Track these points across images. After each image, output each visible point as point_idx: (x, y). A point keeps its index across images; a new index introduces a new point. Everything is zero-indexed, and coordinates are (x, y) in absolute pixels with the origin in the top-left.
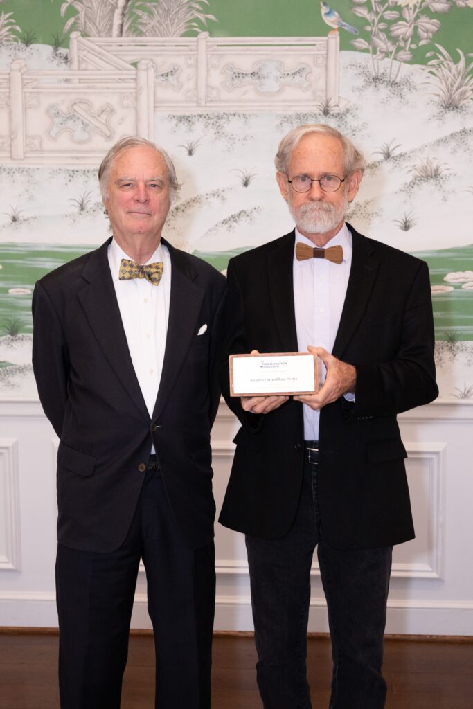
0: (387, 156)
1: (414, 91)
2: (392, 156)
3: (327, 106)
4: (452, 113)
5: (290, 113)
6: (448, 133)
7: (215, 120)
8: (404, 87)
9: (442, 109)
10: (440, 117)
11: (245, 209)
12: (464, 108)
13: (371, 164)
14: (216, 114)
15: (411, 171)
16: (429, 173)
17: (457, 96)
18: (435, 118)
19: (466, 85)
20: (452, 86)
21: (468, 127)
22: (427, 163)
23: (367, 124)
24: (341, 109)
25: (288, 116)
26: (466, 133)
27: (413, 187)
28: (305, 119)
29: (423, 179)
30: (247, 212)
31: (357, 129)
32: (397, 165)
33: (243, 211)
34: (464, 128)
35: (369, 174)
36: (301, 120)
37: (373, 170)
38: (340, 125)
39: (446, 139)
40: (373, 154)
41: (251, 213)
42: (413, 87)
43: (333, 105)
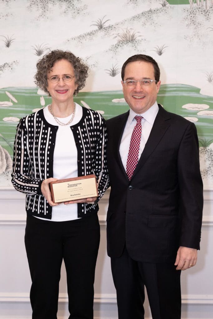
0: (101, 27)
2: (104, 27)
6: (140, 12)
10: (134, 1)
11: (7, 63)
13: (90, 32)
15: (116, 37)
16: (128, 39)
18: (131, 2)
21: (153, 8)
22: (127, 32)
23: (87, 6)
26: (152, 12)
27: (117, 48)
28: (46, 2)
29: (124, 42)
30: (9, 64)
31: (80, 9)
32: (107, 33)
33: (6, 63)
34: (151, 9)
35: (89, 39)
36: (44, 3)
37: (92, 36)
38: (69, 6)
39: (139, 16)
40: (91, 26)
41: (11, 65)
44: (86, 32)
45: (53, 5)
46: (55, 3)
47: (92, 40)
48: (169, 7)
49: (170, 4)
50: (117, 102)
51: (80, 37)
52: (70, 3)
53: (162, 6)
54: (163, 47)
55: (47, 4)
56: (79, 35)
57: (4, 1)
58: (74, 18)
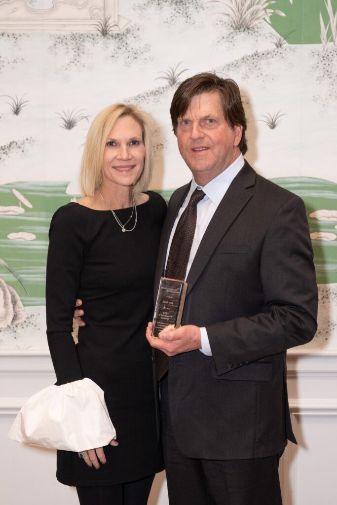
0: (173, 81)
1: (201, 10)
2: (178, 81)
3: (105, 26)
4: (242, 34)
5: (65, 34)
6: (239, 57)
8: (190, 5)
9: (232, 30)
10: (229, 38)
11: (15, 141)
12: (256, 29)
13: (154, 90)
17: (248, 16)
18: (224, 40)
19: (258, 4)
20: (242, 5)
21: (261, 50)
23: (150, 46)
24: (121, 28)
25: (62, 37)
26: (258, 56)
28: (82, 40)
30: (18, 143)
31: (138, 51)
33: (13, 142)
34: (257, 51)
35: (153, 101)
36: (77, 40)
37: (157, 97)
38: (120, 46)
39: (237, 63)
40: (156, 79)
41: (22, 144)
42: (200, 5)
43: (112, 24)
44: (149, 90)
45: (94, 44)
46: (97, 42)
47: (158, 103)
48: (288, 49)
49: (289, 43)
51: (138, 98)
52: (121, 41)
53: (275, 47)
54: (279, 115)
55: (83, 43)
56: (136, 95)
57: (10, 36)
58: (128, 66)
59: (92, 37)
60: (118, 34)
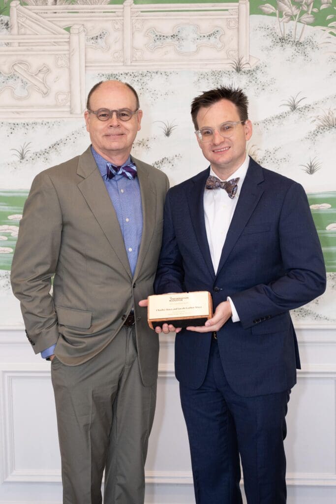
0: (294, 107)
1: (316, 50)
2: (298, 107)
3: (239, 64)
5: (206, 71)
7: (140, 77)
8: (308, 46)
11: (167, 157)
13: (279, 115)
14: (140, 72)
15: (315, 120)
16: (331, 123)
22: (329, 114)
23: (275, 79)
24: (252, 66)
25: (204, 74)
27: (316, 135)
28: (220, 76)
29: (326, 127)
30: (169, 159)
31: (266, 84)
32: (302, 116)
33: (165, 158)
35: (277, 124)
36: (216, 76)
37: (281, 121)
38: (251, 80)
40: (281, 106)
41: (172, 160)
42: (315, 46)
43: (245, 63)
44: (274, 115)
47: (282, 125)
50: (316, 208)
51: (265, 122)
52: (251, 76)
55: (220, 79)
56: (264, 119)
57: (163, 74)
58: (257, 96)
59: (229, 73)
60: (249, 71)
